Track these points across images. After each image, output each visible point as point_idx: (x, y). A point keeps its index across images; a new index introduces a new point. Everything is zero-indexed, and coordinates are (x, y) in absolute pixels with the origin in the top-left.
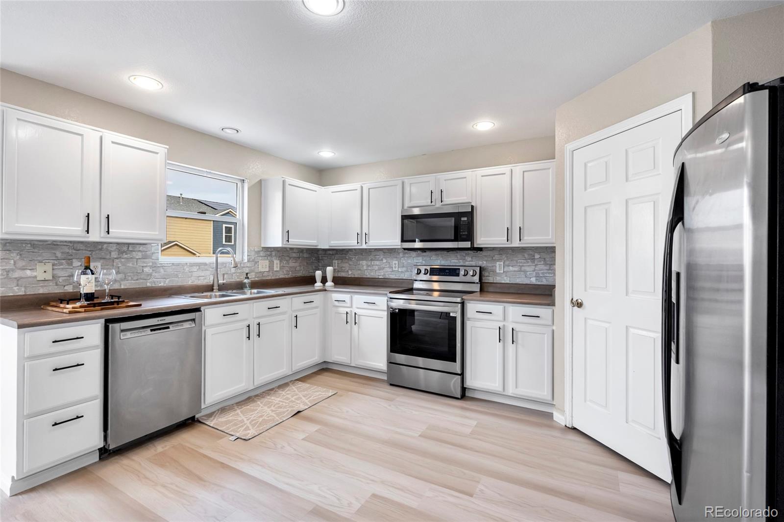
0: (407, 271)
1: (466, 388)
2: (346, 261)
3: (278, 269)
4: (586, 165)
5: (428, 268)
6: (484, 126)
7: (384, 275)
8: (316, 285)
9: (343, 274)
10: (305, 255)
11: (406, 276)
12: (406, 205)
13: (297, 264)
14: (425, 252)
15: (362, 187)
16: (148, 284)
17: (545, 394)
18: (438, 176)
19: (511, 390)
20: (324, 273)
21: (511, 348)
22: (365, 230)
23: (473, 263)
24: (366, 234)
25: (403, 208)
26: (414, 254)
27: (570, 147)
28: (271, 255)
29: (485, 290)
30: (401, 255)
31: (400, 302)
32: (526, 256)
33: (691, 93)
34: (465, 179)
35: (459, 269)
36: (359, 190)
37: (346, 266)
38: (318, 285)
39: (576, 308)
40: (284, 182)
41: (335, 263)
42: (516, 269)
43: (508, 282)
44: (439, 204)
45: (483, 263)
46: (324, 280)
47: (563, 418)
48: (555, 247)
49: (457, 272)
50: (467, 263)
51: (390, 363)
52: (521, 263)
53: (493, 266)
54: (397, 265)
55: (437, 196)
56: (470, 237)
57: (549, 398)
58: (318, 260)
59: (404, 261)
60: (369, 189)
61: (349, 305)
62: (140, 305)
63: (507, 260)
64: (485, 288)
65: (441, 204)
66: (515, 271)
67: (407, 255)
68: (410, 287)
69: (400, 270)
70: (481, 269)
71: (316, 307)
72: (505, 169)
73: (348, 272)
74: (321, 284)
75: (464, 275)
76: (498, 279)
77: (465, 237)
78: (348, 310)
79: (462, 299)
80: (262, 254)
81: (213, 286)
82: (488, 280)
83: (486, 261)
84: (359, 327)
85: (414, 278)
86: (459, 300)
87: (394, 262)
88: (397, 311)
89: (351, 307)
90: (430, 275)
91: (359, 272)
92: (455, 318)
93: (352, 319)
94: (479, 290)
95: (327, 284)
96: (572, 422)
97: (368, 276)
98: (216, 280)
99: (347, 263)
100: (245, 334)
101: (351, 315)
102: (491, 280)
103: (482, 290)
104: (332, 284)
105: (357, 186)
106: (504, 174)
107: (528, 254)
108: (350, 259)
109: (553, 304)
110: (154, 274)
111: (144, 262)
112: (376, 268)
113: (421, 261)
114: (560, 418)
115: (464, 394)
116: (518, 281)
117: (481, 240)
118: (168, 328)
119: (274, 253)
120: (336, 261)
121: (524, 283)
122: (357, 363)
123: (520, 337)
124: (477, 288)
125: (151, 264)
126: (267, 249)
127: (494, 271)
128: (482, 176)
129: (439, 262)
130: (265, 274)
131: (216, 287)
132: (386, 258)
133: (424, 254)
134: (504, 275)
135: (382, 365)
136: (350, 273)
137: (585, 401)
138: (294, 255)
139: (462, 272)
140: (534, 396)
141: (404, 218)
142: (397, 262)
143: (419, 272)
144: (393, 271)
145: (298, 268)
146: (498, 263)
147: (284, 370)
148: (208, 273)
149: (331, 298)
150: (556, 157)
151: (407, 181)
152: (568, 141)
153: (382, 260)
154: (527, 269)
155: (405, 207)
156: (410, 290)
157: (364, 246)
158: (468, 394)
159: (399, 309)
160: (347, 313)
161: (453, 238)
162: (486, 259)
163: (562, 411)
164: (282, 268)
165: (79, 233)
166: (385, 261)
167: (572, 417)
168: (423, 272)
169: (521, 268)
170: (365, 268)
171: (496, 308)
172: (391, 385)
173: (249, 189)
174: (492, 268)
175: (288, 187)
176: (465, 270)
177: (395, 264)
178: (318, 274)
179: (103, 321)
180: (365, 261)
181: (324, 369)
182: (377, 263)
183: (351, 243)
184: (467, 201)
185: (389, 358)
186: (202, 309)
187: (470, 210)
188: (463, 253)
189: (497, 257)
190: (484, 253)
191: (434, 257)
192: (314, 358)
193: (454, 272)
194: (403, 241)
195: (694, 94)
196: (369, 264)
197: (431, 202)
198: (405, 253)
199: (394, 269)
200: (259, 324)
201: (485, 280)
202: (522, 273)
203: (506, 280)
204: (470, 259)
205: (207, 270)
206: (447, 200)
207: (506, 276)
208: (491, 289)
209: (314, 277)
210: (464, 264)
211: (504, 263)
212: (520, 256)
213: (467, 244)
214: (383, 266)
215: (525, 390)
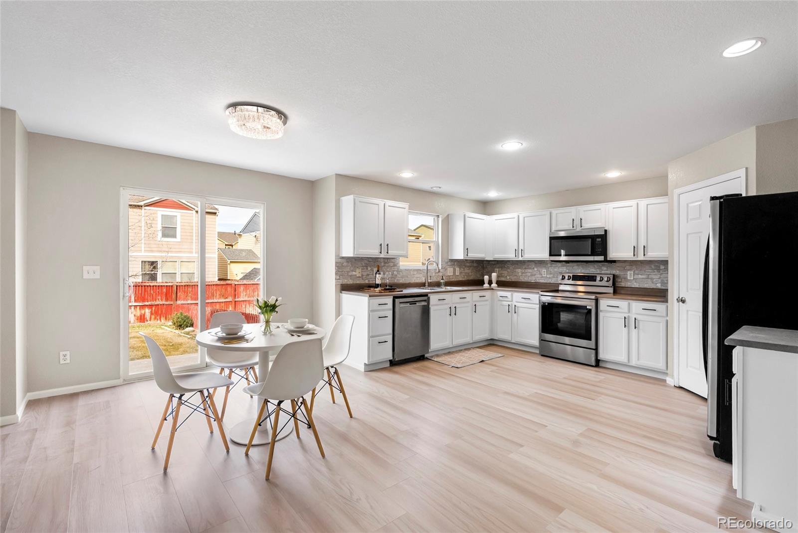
0: (554, 277)
1: (599, 360)
2: (505, 269)
3: (458, 274)
4: (687, 205)
5: (571, 275)
6: (613, 174)
7: (536, 279)
8: (484, 285)
9: (503, 279)
10: (475, 265)
11: (553, 281)
12: (554, 229)
13: (469, 271)
14: (568, 263)
15: (519, 216)
16: (396, 281)
17: (661, 365)
18: (579, 208)
19: (634, 362)
20: (490, 277)
21: (634, 332)
22: (521, 247)
23: (608, 272)
24: (522, 250)
25: (551, 231)
26: (559, 264)
27: (677, 191)
28: (454, 265)
29: (618, 292)
30: (549, 265)
31: (548, 298)
32: (653, 267)
33: (745, 169)
34: (599, 211)
35: (596, 276)
36: (517, 218)
37: (505, 273)
38: (486, 285)
39: (681, 303)
40: (465, 215)
41: (496, 270)
42: (644, 277)
43: (637, 286)
44: (579, 229)
45: (617, 272)
46: (490, 283)
47: (673, 381)
48: (668, 261)
49: (595, 278)
50: (603, 272)
51: (542, 340)
52: (649, 272)
53: (625, 274)
54: (546, 273)
55: (577, 222)
56: (604, 252)
57: (664, 368)
58: (483, 268)
59: (551, 269)
60: (524, 217)
61: (510, 300)
62: (402, 291)
63: (637, 270)
64: (617, 291)
65: (580, 228)
66: (643, 278)
67: (553, 265)
68: (557, 289)
69: (548, 276)
70: (614, 276)
71: (487, 301)
72: (633, 203)
73: (506, 277)
74: (488, 285)
75: (600, 281)
76: (629, 284)
77: (600, 252)
78: (510, 303)
79: (596, 297)
80: (449, 263)
81: (425, 283)
82: (621, 284)
83: (619, 270)
84: (518, 316)
85: (560, 282)
86: (593, 297)
87: (543, 270)
88: (547, 304)
89: (512, 301)
90: (572, 280)
91: (516, 277)
92: (590, 310)
93: (513, 310)
94: (612, 292)
95: (492, 285)
96: (679, 382)
97: (523, 281)
98: (427, 280)
99: (505, 270)
100: (448, 313)
101: (512, 308)
102: (623, 284)
103: (615, 292)
104: (496, 285)
105: (515, 215)
106: (632, 206)
107: (654, 266)
108: (508, 268)
109: (667, 301)
110: (398, 275)
111: (394, 268)
112: (529, 274)
113: (565, 270)
114: (670, 381)
115: (598, 363)
116: (646, 286)
117: (613, 254)
118: (416, 304)
119: (456, 263)
120: (497, 269)
121: (652, 288)
122: (516, 340)
123: (641, 325)
124: (611, 290)
125: (396, 270)
126: (452, 260)
127: (626, 278)
128: (614, 208)
129: (580, 271)
130: (451, 277)
131: (427, 284)
132: (537, 267)
133: (568, 264)
134: (634, 282)
135: (535, 342)
136: (508, 278)
137: (687, 367)
138: (468, 264)
139: (598, 279)
140: (653, 366)
141: (551, 239)
142: (545, 270)
143: (563, 278)
144: (542, 277)
145: (470, 274)
146: (629, 272)
147: (467, 339)
148: (421, 275)
149: (497, 295)
150: (669, 195)
151: (554, 212)
152: (677, 187)
153: (534, 269)
154: (654, 277)
155: (553, 231)
156: (557, 291)
157: (520, 259)
158: (601, 364)
159: (548, 303)
160: (509, 305)
161: (590, 253)
162: (619, 269)
163: (673, 377)
164: (461, 273)
165: (377, 254)
166: (536, 269)
167: (679, 379)
168: (567, 278)
169: (648, 276)
170: (520, 274)
171: (622, 304)
172: (542, 355)
173: (442, 221)
174: (624, 276)
175: (467, 219)
176: (601, 277)
177: (544, 272)
178: (486, 278)
179: (392, 297)
180: (520, 270)
181: (491, 343)
182: (530, 271)
183: (511, 256)
184: (602, 226)
185: (540, 336)
186: (429, 295)
187: (603, 233)
188: (600, 264)
189: (628, 267)
190: (617, 264)
191: (576, 267)
192: (486, 335)
193: (592, 278)
194: (551, 255)
195: (747, 169)
196: (524, 271)
197: (573, 227)
198: (551, 264)
199: (543, 275)
200: (455, 307)
201: (618, 285)
202: (649, 280)
203: (636, 285)
204: (605, 269)
205: (421, 274)
206: (586, 225)
207: (636, 282)
208: (623, 292)
209: (483, 280)
210: (601, 273)
211: (634, 272)
212: (647, 267)
213: (601, 258)
214: (535, 273)
215: (645, 362)
